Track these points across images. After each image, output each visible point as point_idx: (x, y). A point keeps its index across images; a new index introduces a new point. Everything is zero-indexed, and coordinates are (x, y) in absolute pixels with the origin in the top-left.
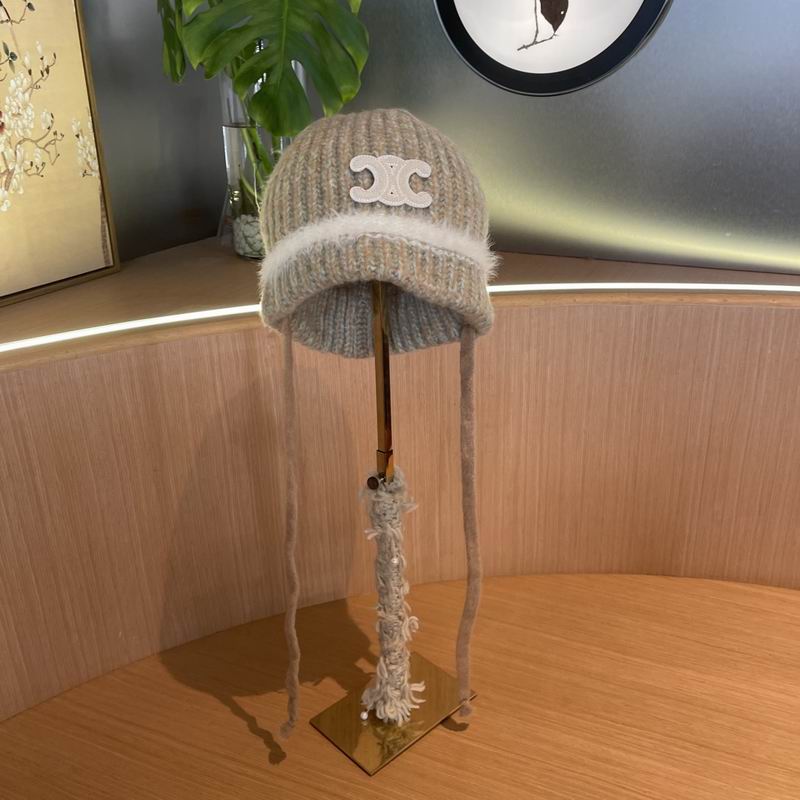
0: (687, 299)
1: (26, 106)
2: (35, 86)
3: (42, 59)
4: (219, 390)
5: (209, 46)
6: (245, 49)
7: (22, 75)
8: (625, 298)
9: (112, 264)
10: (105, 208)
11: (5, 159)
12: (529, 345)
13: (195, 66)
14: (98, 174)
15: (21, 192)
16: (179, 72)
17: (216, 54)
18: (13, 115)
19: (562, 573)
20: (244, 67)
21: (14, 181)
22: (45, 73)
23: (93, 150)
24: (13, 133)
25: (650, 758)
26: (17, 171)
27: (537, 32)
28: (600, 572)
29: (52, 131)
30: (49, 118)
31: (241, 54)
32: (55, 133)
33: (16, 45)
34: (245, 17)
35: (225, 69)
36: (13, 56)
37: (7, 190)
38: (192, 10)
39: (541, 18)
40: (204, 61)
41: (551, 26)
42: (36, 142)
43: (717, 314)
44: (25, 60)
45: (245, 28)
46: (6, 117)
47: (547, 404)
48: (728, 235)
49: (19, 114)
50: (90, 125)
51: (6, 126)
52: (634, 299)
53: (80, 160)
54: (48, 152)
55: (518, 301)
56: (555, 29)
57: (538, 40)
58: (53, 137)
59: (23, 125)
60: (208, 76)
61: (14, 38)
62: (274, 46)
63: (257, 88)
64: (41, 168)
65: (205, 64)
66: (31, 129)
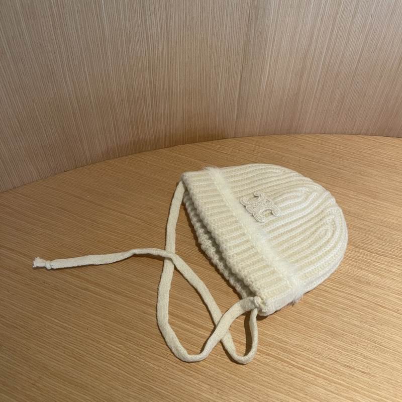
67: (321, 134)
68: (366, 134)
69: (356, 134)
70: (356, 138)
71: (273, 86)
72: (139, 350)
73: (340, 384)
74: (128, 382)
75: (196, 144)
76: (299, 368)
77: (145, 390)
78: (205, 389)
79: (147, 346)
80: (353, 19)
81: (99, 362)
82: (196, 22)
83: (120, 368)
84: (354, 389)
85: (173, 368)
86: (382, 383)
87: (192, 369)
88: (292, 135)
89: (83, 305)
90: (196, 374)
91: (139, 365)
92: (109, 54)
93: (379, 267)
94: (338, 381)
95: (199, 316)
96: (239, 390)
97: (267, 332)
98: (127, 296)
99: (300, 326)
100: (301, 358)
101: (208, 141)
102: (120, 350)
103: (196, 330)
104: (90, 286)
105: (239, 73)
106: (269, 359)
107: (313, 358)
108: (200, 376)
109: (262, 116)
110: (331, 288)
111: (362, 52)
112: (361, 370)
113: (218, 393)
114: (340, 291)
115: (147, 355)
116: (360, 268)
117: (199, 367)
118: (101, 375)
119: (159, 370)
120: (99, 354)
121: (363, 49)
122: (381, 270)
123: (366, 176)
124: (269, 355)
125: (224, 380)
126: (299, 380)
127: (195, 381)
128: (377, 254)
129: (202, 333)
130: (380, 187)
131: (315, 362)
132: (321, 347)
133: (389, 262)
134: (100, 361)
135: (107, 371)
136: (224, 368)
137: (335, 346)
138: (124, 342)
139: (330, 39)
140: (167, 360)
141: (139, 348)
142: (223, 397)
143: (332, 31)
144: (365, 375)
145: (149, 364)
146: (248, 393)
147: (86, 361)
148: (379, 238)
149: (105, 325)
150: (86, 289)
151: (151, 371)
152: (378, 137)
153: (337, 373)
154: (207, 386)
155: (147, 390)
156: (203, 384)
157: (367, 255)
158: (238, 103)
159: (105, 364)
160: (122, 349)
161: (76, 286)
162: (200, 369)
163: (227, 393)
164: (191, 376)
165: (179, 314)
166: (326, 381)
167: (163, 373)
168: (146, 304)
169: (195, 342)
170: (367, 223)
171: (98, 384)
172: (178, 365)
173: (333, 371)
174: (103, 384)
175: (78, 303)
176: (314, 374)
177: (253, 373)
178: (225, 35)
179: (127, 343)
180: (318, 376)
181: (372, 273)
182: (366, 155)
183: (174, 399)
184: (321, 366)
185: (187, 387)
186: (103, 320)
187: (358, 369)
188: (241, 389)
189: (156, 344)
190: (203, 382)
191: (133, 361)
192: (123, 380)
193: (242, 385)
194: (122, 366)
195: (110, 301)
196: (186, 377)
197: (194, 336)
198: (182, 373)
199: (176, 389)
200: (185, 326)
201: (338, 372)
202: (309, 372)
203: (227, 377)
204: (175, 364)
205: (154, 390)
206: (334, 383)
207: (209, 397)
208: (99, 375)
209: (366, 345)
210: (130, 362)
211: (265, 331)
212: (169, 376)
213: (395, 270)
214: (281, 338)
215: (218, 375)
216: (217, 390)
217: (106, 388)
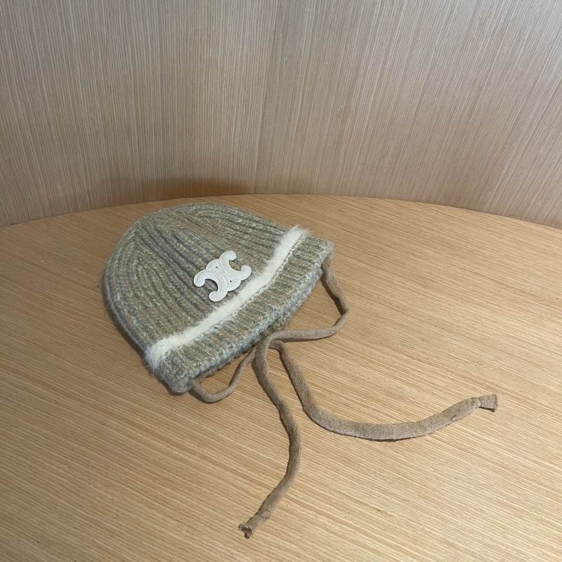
28: (409, 200)
67: (369, 197)
68: (428, 202)
69: (415, 201)
70: (414, 206)
71: (306, 130)
72: (88, 472)
73: (346, 524)
74: (68, 514)
75: (201, 198)
76: (297, 502)
77: (92, 526)
78: (172, 526)
79: (99, 468)
80: (411, 51)
81: (31, 487)
82: (201, 36)
83: (59, 495)
84: (363, 530)
85: (131, 498)
86: (401, 525)
87: (156, 500)
88: (332, 196)
89: (19, 410)
90: (161, 506)
91: (86, 492)
92: (78, 68)
93: (419, 377)
94: (345, 520)
95: (176, 431)
96: (215, 528)
97: (264, 456)
98: (80, 401)
99: (307, 449)
100: (301, 489)
101: (218, 195)
102: (62, 472)
103: (169, 449)
104: (31, 385)
105: (261, 109)
106: (260, 489)
107: (318, 490)
108: (167, 509)
109: (292, 167)
110: (353, 401)
111: (422, 96)
112: (376, 507)
113: (187, 531)
114: (364, 406)
115: (99, 479)
116: (394, 378)
117: (168, 497)
118: (33, 504)
119: (112, 499)
120: (34, 477)
121: (423, 91)
122: (421, 382)
123: (419, 257)
124: (261, 484)
125: (198, 515)
126: (295, 517)
127: (159, 515)
128: (419, 360)
129: (177, 453)
130: (435, 273)
131: (318, 495)
132: (329, 476)
133: (432, 372)
134: (34, 486)
135: (42, 499)
136: (199, 500)
137: (347, 476)
138: (69, 461)
139: (382, 75)
140: (125, 488)
141: (90, 471)
142: (194, 537)
143: (385, 63)
144: (379, 514)
145: (100, 491)
146: (227, 532)
147: (14, 485)
148: (424, 340)
149: (46, 438)
150: (25, 389)
151: (102, 500)
152: (443, 207)
153: (345, 510)
154: (175, 523)
155: (93, 525)
156: (170, 520)
157: (405, 361)
158: (260, 149)
159: (40, 490)
160: (65, 471)
161: (11, 383)
162: (168, 500)
163: (200, 532)
164: (155, 509)
165: (149, 427)
166: (330, 520)
167: (117, 503)
168: (105, 412)
169: (166, 464)
170: (412, 320)
171: (27, 516)
172: (138, 494)
173: (340, 508)
174: (34, 516)
175: (11, 406)
176: (316, 511)
177: (237, 507)
178: (242, 57)
179: (73, 462)
180: (321, 513)
181: (409, 385)
182: (424, 229)
183: (128, 537)
184: (326, 501)
185: (147, 523)
186: (43, 431)
187: (373, 505)
188: (219, 526)
189: (112, 465)
190: (169, 517)
191: (79, 487)
192: (63, 512)
193: (221, 522)
194: (62, 493)
195: (56, 405)
196: (148, 509)
197: (166, 457)
198: (144, 504)
199: (132, 525)
200: (156, 443)
201: (347, 509)
202: (310, 508)
203: (203, 511)
204: (135, 493)
205: (103, 526)
206: (340, 523)
207: (176, 536)
208: (28, 503)
209: (386, 475)
210: (75, 488)
211: (261, 454)
212: (126, 507)
213: (436, 382)
214: (279, 463)
215: (192, 509)
216: (187, 528)
217: (37, 520)
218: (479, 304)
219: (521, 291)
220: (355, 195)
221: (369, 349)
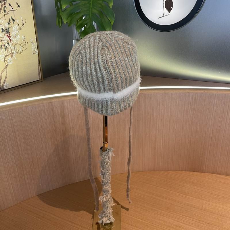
0: (206, 91)
1: (17, 34)
2: (20, 29)
3: (22, 21)
4: (70, 116)
5: (69, 17)
6: (80, 18)
7: (17, 26)
8: (188, 91)
9: (41, 79)
10: (39, 63)
11: (11, 49)
12: (160, 104)
13: (65, 24)
14: (37, 54)
15: (16, 59)
16: (60, 25)
17: (71, 20)
18: (14, 37)
19: (169, 170)
20: (79, 23)
21: (14, 56)
22: (23, 25)
23: (36, 47)
24: (14, 42)
25: (192, 226)
26: (15, 53)
27: (164, 13)
28: (179, 171)
29: (25, 42)
30: (24, 38)
31: (79, 20)
32: (26, 42)
33: (15, 17)
34: (80, 9)
35: (74, 24)
36: (14, 20)
37: (12, 58)
38: (64, 7)
39: (165, 9)
40: (68, 21)
41: (168, 11)
42: (20, 45)
43: (215, 96)
44: (17, 21)
45: (79, 12)
46: (12, 37)
47: (165, 121)
48: (219, 73)
49: (15, 37)
50: (36, 40)
51: (12, 40)
52: (191, 91)
53: (33, 50)
54: (23, 47)
55: (156, 91)
56: (169, 12)
57: (164, 15)
58: (25, 43)
59: (17, 40)
60: (69, 26)
61: (14, 15)
62: (88, 17)
63: (83, 29)
64: (21, 52)
65: (68, 22)
66: (19, 41)
218: (203, 200)
219: (217, 195)
220: (163, 170)
221: (169, 213)
